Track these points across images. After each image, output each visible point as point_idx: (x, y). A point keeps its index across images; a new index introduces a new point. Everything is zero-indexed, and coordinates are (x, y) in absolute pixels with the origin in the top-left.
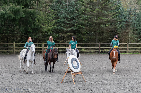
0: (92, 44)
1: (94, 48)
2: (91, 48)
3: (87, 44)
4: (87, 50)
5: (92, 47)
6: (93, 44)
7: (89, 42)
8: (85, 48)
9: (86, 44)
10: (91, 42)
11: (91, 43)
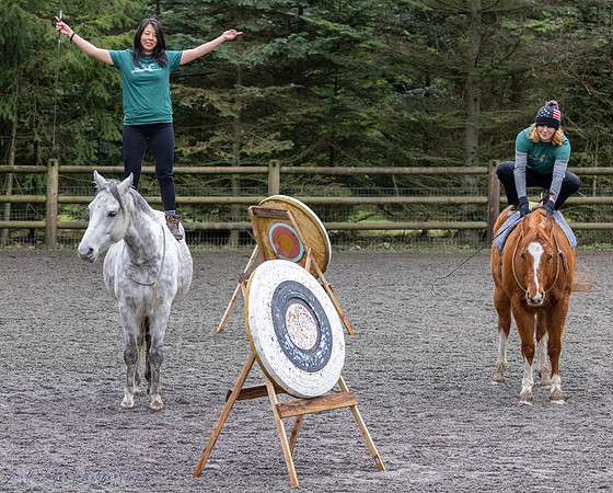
0: (430, 170)
1: (453, 204)
2: (425, 204)
3: (397, 170)
4: (395, 219)
5: (436, 194)
6: (441, 175)
7: (411, 155)
8: (381, 206)
9: (388, 170)
10: (427, 157)
11: (427, 164)
